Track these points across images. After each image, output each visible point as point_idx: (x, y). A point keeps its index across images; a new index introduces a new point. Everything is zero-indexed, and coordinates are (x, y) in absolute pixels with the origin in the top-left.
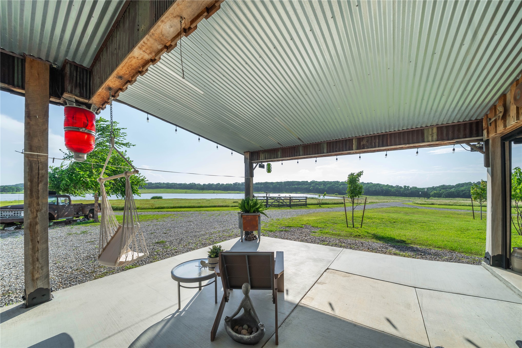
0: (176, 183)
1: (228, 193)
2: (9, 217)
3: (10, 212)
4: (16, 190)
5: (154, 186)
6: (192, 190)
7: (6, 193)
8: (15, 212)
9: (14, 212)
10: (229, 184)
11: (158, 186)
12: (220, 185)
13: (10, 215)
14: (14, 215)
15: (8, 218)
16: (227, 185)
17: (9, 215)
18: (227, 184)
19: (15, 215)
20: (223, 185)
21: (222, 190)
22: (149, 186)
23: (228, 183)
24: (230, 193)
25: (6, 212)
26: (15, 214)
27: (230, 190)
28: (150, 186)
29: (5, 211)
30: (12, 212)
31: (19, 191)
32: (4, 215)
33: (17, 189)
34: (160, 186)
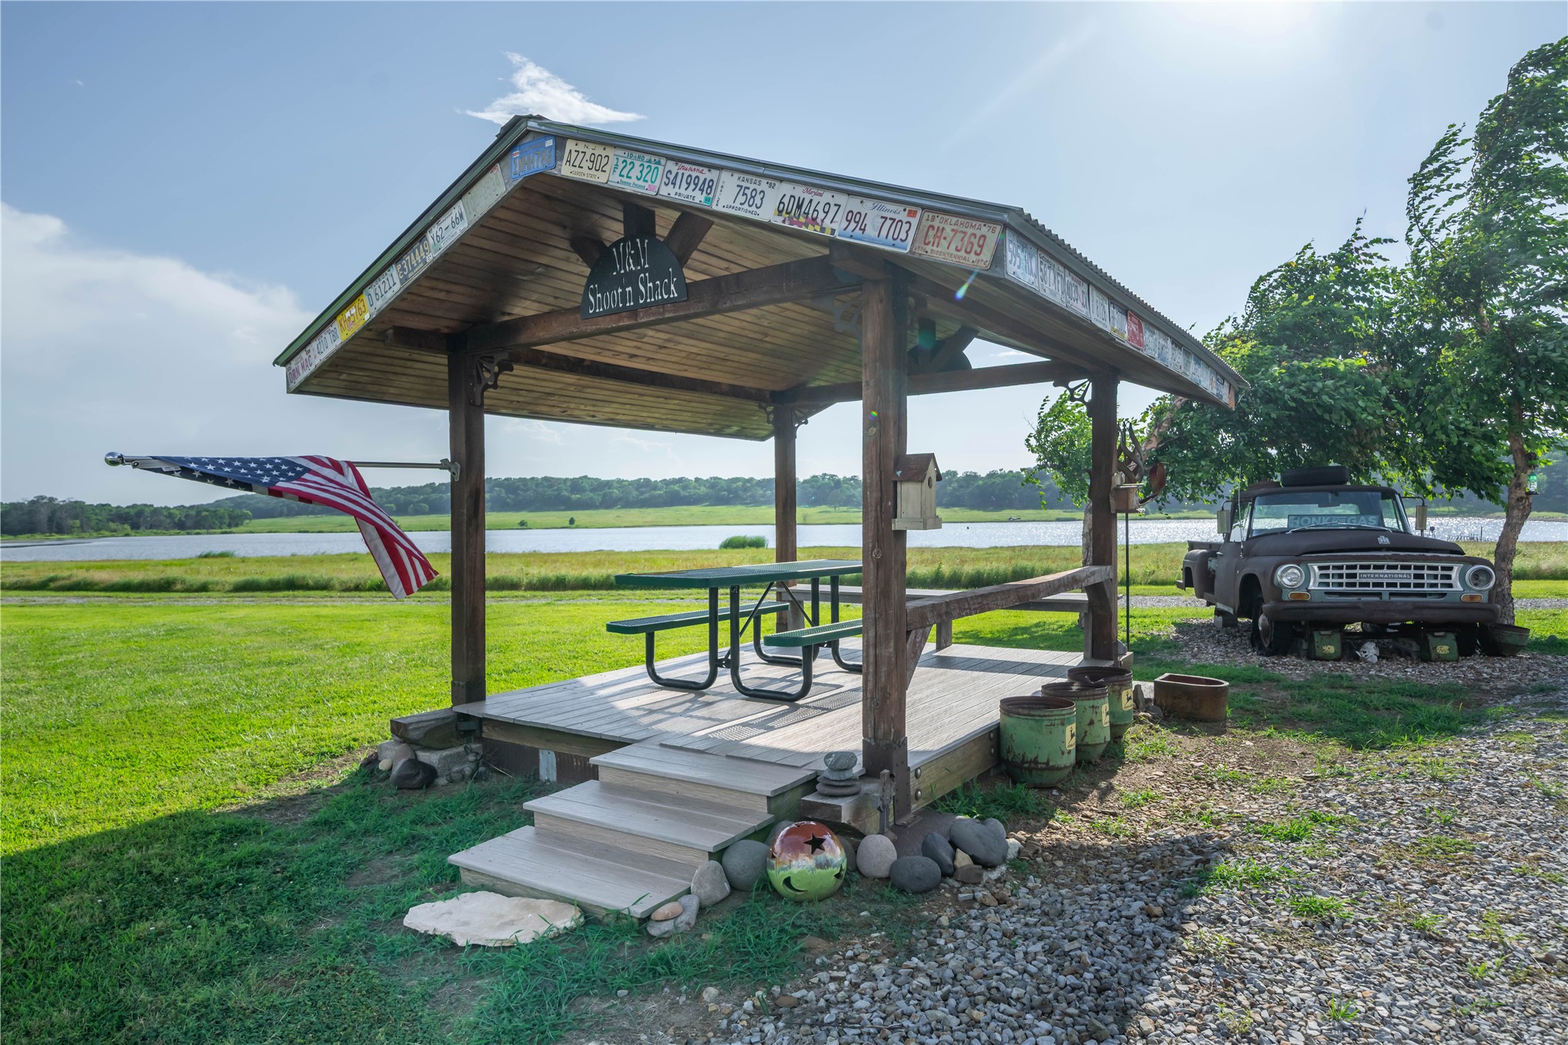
0: (751, 480)
1: (1010, 520)
2: (1392, 594)
3: (1395, 567)
4: (227, 521)
5: (660, 496)
6: (824, 508)
7: (208, 533)
8: (1422, 568)
9: (1416, 568)
10: (1003, 476)
11: (678, 492)
12: (959, 480)
13: (1394, 585)
14: (1416, 585)
15: (1386, 597)
16: (998, 480)
17: (1389, 585)
18: (992, 475)
19: (1422, 585)
20: (971, 478)
21: (973, 507)
22: (642, 493)
23: (997, 469)
24: (1018, 520)
25: (1376, 567)
26: (1421, 576)
27: (1011, 506)
28: (646, 495)
29: (1372, 563)
30: (1409, 567)
31: (237, 525)
32: (1362, 585)
33: (231, 517)
34: (683, 493)
